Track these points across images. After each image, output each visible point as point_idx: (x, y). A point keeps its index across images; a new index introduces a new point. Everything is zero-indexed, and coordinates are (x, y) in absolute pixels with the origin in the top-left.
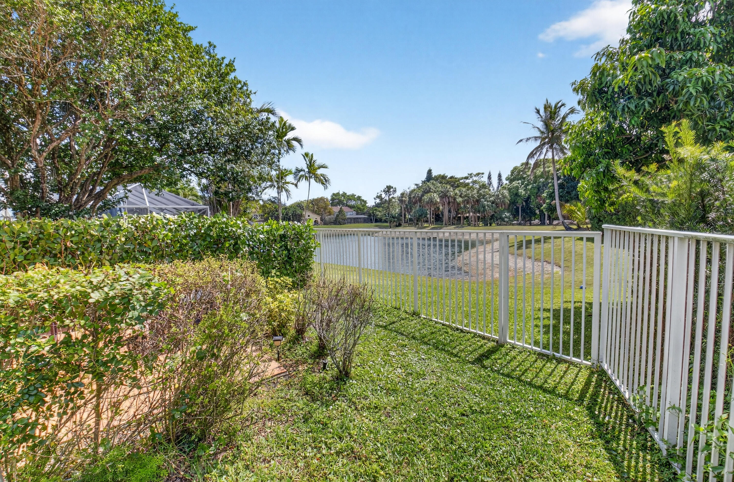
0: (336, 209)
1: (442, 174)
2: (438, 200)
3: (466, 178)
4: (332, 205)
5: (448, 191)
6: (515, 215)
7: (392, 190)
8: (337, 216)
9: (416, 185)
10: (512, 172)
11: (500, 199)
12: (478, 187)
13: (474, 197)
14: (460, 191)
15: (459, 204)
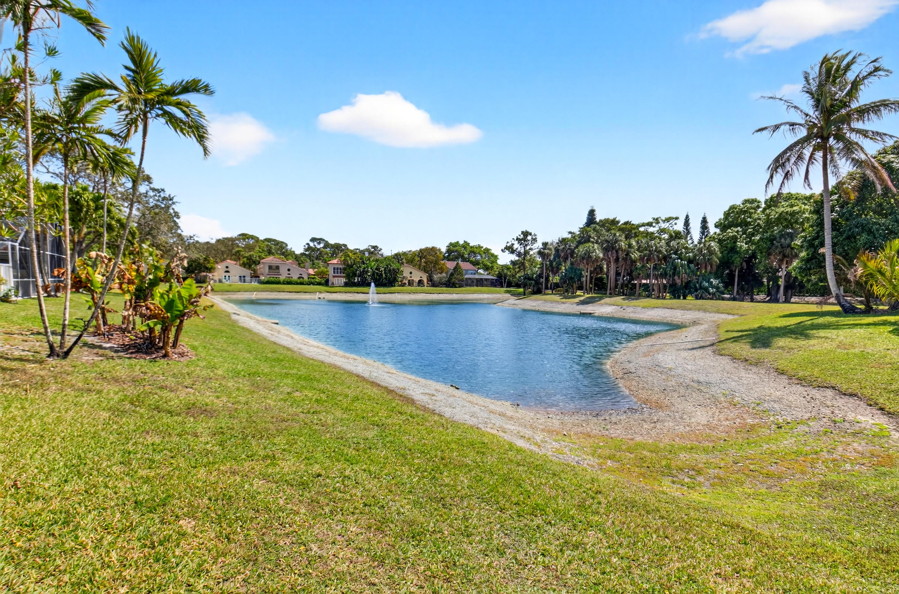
0: (450, 265)
1: (611, 218)
2: (601, 255)
3: (650, 224)
4: (448, 259)
5: (616, 241)
6: (728, 283)
7: (529, 238)
8: (452, 274)
9: (570, 233)
10: (727, 215)
11: (704, 255)
12: (666, 236)
13: (660, 252)
14: (637, 242)
15: (634, 262)
